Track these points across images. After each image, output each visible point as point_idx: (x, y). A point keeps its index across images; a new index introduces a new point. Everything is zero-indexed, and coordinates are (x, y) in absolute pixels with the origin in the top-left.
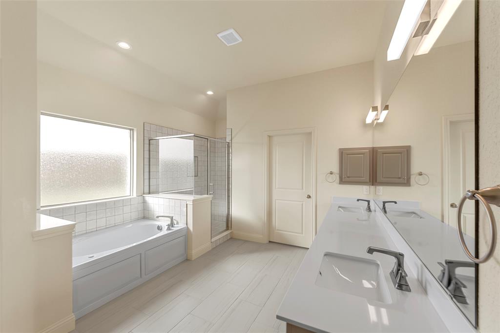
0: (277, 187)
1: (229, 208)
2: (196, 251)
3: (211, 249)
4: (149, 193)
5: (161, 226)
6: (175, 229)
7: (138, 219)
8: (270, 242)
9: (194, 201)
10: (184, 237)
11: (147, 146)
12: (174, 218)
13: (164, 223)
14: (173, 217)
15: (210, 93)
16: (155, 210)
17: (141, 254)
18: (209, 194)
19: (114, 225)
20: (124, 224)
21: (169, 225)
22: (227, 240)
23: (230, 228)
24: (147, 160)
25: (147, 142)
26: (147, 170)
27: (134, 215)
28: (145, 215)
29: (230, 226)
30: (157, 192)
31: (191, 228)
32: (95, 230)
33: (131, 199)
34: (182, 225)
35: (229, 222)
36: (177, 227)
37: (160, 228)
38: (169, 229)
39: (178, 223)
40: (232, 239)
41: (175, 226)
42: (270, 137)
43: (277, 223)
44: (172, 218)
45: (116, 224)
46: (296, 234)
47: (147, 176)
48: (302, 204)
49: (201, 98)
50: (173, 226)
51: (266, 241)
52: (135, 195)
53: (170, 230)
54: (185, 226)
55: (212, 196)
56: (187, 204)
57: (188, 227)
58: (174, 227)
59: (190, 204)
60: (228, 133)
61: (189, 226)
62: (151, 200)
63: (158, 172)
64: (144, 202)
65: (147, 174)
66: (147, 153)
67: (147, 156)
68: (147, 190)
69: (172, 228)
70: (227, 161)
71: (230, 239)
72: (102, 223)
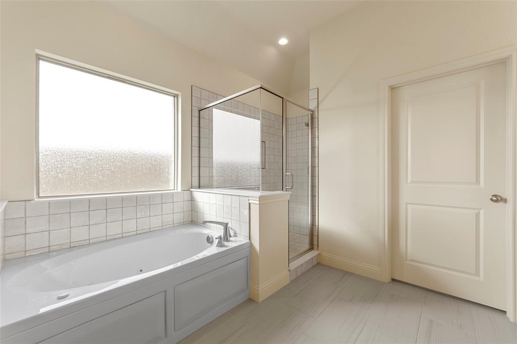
0: (409, 180)
1: (313, 216)
2: (265, 287)
3: (289, 282)
4: (199, 187)
5: (212, 237)
6: (231, 245)
7: (184, 224)
8: (393, 280)
9: (260, 198)
10: (245, 259)
11: (196, 120)
12: (229, 225)
13: (216, 232)
14: (227, 224)
15: (283, 41)
16: (204, 212)
17: (165, 291)
18: (284, 189)
19: (149, 230)
20: (163, 229)
21: (220, 238)
22: (313, 267)
23: (315, 247)
24: (195, 140)
25: (196, 114)
26: (196, 154)
27: (178, 218)
28: (193, 219)
29: (315, 243)
30: (210, 186)
31: (257, 245)
32: (121, 236)
33: (173, 194)
34: (241, 239)
35: (313, 237)
36: (235, 241)
37: (209, 240)
38: (220, 245)
39: (235, 235)
40: (319, 265)
41: (231, 239)
42: (392, 88)
43: (410, 246)
44: (226, 226)
45: (151, 230)
46: (466, 276)
47: (196, 163)
48: (478, 215)
49: (271, 53)
50: (227, 240)
51: (387, 278)
52: (179, 190)
53: (222, 246)
54: (248, 241)
55: (291, 193)
56: (249, 203)
57: (251, 243)
58: (229, 241)
59: (255, 202)
60: (313, 95)
61: (253, 242)
62: (201, 196)
63: (212, 167)
64: (192, 200)
65: (196, 160)
66: (196, 129)
67: (196, 134)
68: (196, 183)
69: (226, 243)
70: (310, 139)
71: (316, 265)
72: (130, 226)
